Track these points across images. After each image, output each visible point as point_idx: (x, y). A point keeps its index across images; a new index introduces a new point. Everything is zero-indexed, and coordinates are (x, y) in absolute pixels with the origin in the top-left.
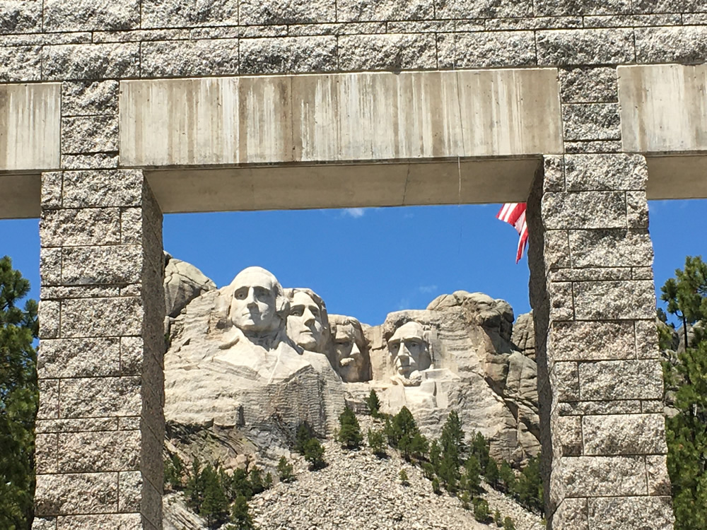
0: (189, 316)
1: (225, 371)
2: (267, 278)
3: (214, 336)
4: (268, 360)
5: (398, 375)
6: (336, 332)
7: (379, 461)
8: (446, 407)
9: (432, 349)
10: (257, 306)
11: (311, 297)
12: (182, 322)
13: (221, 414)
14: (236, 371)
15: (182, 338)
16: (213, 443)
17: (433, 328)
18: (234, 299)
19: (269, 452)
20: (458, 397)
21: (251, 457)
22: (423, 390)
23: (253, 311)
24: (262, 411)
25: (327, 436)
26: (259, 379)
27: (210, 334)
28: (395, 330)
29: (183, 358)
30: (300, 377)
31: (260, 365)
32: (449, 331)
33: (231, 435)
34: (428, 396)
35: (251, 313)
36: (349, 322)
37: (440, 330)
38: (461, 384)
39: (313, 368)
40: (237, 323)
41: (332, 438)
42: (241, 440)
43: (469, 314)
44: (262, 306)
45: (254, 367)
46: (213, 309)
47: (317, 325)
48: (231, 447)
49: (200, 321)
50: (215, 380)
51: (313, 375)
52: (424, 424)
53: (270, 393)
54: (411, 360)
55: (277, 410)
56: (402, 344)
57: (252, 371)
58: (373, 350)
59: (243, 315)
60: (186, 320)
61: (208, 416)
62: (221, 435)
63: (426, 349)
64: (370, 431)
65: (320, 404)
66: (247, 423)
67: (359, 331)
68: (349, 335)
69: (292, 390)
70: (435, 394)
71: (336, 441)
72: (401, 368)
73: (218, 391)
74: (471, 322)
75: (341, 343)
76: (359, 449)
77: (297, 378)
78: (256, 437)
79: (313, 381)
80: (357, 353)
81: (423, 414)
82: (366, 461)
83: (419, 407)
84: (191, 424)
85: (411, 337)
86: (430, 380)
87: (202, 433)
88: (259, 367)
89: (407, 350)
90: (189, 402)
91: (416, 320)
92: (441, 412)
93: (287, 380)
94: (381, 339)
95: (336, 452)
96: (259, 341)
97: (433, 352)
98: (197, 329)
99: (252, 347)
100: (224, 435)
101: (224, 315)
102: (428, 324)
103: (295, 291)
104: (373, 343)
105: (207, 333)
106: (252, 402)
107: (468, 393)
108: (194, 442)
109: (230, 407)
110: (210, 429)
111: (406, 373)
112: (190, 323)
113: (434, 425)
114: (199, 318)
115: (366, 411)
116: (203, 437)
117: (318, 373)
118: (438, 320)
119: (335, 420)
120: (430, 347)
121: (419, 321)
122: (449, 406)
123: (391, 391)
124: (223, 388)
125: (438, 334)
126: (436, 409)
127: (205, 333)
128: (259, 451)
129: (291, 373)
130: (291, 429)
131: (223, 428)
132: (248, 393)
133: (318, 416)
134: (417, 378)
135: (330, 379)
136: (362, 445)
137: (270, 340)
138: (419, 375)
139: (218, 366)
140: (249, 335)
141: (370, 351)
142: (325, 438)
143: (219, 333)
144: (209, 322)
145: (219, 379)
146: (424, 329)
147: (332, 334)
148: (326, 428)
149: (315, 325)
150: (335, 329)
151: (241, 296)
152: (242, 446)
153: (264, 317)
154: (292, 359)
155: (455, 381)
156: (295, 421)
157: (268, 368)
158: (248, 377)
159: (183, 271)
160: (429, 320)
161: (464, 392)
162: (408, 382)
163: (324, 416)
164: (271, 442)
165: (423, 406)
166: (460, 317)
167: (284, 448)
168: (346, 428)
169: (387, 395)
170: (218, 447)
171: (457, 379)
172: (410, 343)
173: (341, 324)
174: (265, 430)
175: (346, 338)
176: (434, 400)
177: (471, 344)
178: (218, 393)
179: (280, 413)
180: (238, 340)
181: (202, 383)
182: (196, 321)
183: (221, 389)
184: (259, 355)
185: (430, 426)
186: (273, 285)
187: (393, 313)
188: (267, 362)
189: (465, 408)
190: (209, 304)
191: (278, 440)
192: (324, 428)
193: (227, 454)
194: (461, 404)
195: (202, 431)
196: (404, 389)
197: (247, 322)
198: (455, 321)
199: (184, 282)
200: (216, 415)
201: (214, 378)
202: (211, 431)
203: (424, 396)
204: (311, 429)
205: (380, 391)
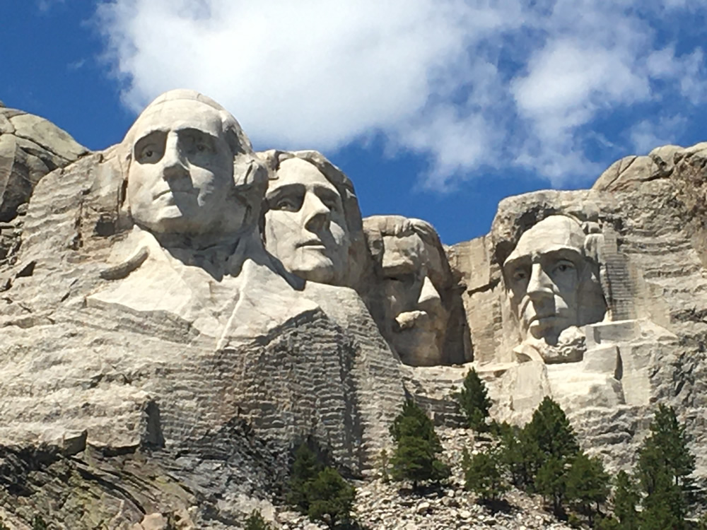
0: (33, 215)
1: (115, 324)
2: (209, 112)
3: (92, 254)
4: (216, 296)
5: (531, 340)
6: (383, 252)
7: (490, 518)
8: (647, 403)
9: (607, 275)
10: (187, 175)
11: (321, 169)
12: (16, 231)
13: (104, 421)
14: (139, 324)
15: (18, 262)
16: (85, 489)
17: (607, 228)
18: (135, 164)
19: (223, 506)
20: (675, 380)
21: (178, 518)
22: (589, 367)
23: (176, 183)
24: (203, 413)
25: (364, 472)
26: (196, 339)
27: (80, 251)
28: (519, 236)
29: (15, 303)
30: (295, 334)
31: (198, 308)
32: (645, 235)
33: (130, 467)
34: (602, 379)
35: (172, 190)
36: (411, 230)
37: (624, 233)
38: (681, 350)
39: (325, 317)
40: (143, 219)
41: (377, 477)
42: (153, 479)
43: (690, 192)
44: (199, 174)
45: (183, 311)
46: (87, 192)
47: (335, 229)
48: (129, 496)
49: (58, 222)
50: (91, 345)
51: (327, 332)
52: (596, 443)
53: (222, 371)
54: (559, 302)
55: (240, 411)
56: (536, 268)
57: (178, 322)
58: (471, 293)
59: (155, 197)
60: (28, 224)
61: (74, 428)
62: (104, 469)
63: (593, 277)
64: (467, 457)
65: (345, 398)
66: (168, 442)
67: (435, 249)
68: (413, 258)
69: (276, 364)
70: (619, 374)
71: (386, 481)
72: (536, 323)
73: (97, 370)
74: (695, 208)
75: (394, 279)
76: (442, 494)
77: (288, 335)
78: (191, 471)
79: (326, 345)
80: (434, 299)
81: (592, 419)
82: (459, 517)
83: (583, 404)
84: (32, 447)
85: (556, 248)
86: (605, 345)
87: (59, 467)
88: (196, 313)
89: (549, 281)
90: (26, 399)
91: (567, 210)
92: (634, 414)
93: (262, 341)
94: (488, 266)
95: (385, 502)
96: (195, 256)
97: (610, 283)
98: (51, 239)
99: (178, 270)
100: (112, 469)
101: (112, 202)
102: (594, 218)
103: (281, 156)
104: (469, 277)
105: (74, 248)
106: (180, 392)
107: (697, 370)
108: (41, 491)
109: (124, 404)
110: (79, 456)
111: (550, 333)
112: (34, 230)
113: (620, 445)
114: (56, 217)
115: (456, 418)
116: (61, 477)
117: (338, 329)
118: (618, 211)
119: (384, 435)
120: (602, 272)
121: (572, 213)
122: (653, 400)
123: (514, 375)
124: (107, 361)
125: (620, 242)
126: (622, 407)
127: (69, 247)
128: (198, 504)
129: (273, 325)
130: (275, 455)
131: (108, 453)
132: (169, 372)
133: (341, 426)
134: (575, 342)
135: (366, 344)
136: (450, 486)
137: (221, 255)
138: (579, 335)
139: (98, 316)
140: (171, 244)
141: (465, 296)
142: (362, 479)
143: (103, 247)
144: (78, 223)
145: (100, 342)
146: (586, 231)
147: (374, 257)
148: (362, 455)
149: (331, 228)
150: (379, 245)
151: (149, 154)
152: (156, 493)
153: (203, 199)
154: (276, 297)
155: (665, 343)
156: (285, 436)
157: (216, 315)
158: (170, 335)
159: (25, 129)
160: (596, 209)
161: (686, 366)
162: (555, 352)
163: (356, 428)
164: (227, 484)
165: (590, 402)
166: (668, 202)
167: (261, 499)
168: (408, 445)
169: (506, 386)
170: (98, 498)
171: (669, 338)
172: (554, 262)
173: (393, 234)
174: (212, 458)
175: (405, 264)
176: (618, 388)
177: (698, 261)
178: (98, 374)
179: (249, 416)
180: (145, 256)
181: (59, 354)
182: (47, 223)
183: (104, 365)
184: (194, 285)
185: (610, 447)
186: (224, 128)
187: (511, 199)
188: (213, 301)
189: (691, 404)
190: (78, 182)
191: (244, 479)
192: (357, 454)
193: (119, 515)
194: (682, 396)
195: (59, 463)
196: (545, 369)
197: (165, 211)
198: (658, 211)
199: (27, 151)
200: (92, 422)
201: (87, 341)
202: (80, 461)
203: (592, 379)
204: (326, 457)
205: (488, 379)
